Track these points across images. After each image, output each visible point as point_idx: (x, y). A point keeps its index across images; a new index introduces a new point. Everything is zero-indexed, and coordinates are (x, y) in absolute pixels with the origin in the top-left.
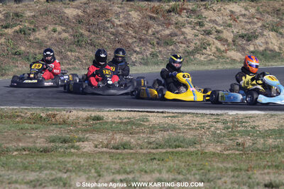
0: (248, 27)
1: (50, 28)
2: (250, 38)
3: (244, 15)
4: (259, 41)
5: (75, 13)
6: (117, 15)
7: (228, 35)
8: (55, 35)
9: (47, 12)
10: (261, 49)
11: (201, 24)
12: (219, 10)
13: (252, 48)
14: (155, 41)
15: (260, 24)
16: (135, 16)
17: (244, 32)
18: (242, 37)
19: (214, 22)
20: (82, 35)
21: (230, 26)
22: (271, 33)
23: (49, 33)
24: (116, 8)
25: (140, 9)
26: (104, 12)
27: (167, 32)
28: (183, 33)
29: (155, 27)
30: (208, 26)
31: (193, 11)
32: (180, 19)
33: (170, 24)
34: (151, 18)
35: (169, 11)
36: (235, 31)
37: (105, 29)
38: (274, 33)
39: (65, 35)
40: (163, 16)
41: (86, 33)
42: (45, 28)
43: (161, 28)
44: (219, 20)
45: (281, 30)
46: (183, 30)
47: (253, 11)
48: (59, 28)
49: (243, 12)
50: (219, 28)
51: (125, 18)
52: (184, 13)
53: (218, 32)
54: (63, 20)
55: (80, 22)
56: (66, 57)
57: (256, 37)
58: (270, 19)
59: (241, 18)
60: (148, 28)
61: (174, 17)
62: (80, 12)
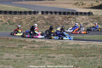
0: (86, 21)
1: (41, 20)
2: (86, 24)
3: (86, 19)
4: (89, 25)
5: (47, 17)
6: (57, 18)
7: (81, 23)
8: (42, 22)
9: (41, 17)
10: (89, 27)
11: (75, 21)
12: (80, 17)
13: (87, 26)
14: (65, 24)
15: (89, 21)
16: (60, 18)
17: (85, 23)
18: (85, 24)
19: (79, 20)
20: (48, 22)
21: (82, 21)
22: (91, 23)
23: (41, 22)
24: (56, 16)
25: (62, 17)
26: (53, 17)
27: (68, 22)
28: (71, 23)
29: (65, 21)
30: (77, 21)
31: (74, 18)
32: (71, 19)
33: (68, 20)
34: (64, 19)
35: (69, 17)
36: (83, 22)
37: (54, 21)
38: (92, 23)
39: (44, 22)
40: (67, 19)
41: (49, 22)
42: (40, 21)
43: (66, 21)
44: (80, 20)
45: (94, 23)
46: (71, 22)
47: (88, 18)
48: (43, 21)
49: (85, 18)
50: (80, 22)
51: (58, 19)
52: (72, 18)
53: (79, 22)
54: (44, 19)
55: (48, 19)
56: (44, 27)
57: (88, 24)
58: (91, 20)
59: (85, 20)
60: (63, 21)
61: (70, 19)
62: (48, 17)
